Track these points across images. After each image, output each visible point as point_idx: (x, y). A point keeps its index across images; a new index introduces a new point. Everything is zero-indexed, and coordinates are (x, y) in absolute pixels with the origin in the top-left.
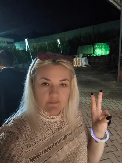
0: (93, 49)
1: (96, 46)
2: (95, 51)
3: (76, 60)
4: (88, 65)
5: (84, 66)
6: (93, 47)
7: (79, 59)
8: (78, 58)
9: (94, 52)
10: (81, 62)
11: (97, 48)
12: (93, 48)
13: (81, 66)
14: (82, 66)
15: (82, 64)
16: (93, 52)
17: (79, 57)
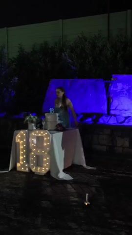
0: (105, 97)
1: (120, 86)
2: (115, 103)
3: (28, 143)
4: (85, 165)
5: (62, 176)
6: (107, 86)
7: (38, 138)
8: (36, 133)
9: (109, 109)
10: (51, 153)
11: (121, 92)
12: (108, 92)
13: (48, 173)
14: (53, 175)
15: (53, 161)
16: (105, 107)
17: (40, 127)
